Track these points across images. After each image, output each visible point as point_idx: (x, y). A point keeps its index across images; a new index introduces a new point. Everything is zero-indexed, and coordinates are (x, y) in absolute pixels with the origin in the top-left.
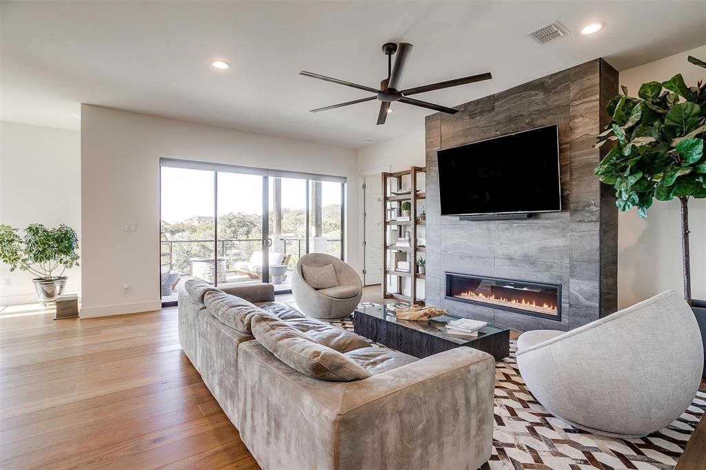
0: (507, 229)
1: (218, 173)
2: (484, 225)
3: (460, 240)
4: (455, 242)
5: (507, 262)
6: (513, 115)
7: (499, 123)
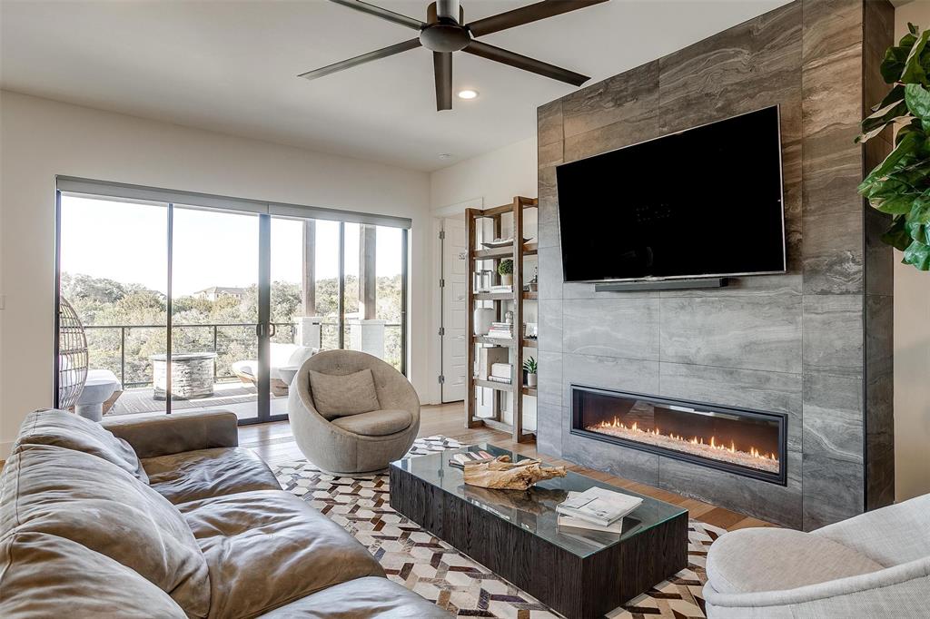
0: (683, 308)
2: (640, 299)
3: (597, 328)
4: (589, 330)
5: (683, 370)
6: (693, 95)
7: (666, 112)
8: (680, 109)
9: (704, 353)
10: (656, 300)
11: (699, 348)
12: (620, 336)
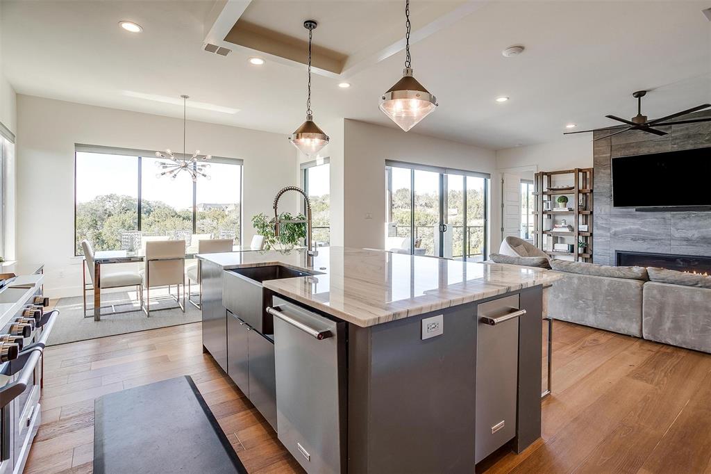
0: (685, 218)
1: (415, 171)
2: (659, 215)
3: (632, 227)
4: (628, 228)
5: (685, 243)
6: (691, 133)
7: (676, 139)
8: (684, 138)
9: (696, 236)
10: (668, 215)
11: (694, 234)
12: (646, 230)
